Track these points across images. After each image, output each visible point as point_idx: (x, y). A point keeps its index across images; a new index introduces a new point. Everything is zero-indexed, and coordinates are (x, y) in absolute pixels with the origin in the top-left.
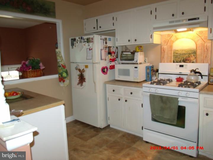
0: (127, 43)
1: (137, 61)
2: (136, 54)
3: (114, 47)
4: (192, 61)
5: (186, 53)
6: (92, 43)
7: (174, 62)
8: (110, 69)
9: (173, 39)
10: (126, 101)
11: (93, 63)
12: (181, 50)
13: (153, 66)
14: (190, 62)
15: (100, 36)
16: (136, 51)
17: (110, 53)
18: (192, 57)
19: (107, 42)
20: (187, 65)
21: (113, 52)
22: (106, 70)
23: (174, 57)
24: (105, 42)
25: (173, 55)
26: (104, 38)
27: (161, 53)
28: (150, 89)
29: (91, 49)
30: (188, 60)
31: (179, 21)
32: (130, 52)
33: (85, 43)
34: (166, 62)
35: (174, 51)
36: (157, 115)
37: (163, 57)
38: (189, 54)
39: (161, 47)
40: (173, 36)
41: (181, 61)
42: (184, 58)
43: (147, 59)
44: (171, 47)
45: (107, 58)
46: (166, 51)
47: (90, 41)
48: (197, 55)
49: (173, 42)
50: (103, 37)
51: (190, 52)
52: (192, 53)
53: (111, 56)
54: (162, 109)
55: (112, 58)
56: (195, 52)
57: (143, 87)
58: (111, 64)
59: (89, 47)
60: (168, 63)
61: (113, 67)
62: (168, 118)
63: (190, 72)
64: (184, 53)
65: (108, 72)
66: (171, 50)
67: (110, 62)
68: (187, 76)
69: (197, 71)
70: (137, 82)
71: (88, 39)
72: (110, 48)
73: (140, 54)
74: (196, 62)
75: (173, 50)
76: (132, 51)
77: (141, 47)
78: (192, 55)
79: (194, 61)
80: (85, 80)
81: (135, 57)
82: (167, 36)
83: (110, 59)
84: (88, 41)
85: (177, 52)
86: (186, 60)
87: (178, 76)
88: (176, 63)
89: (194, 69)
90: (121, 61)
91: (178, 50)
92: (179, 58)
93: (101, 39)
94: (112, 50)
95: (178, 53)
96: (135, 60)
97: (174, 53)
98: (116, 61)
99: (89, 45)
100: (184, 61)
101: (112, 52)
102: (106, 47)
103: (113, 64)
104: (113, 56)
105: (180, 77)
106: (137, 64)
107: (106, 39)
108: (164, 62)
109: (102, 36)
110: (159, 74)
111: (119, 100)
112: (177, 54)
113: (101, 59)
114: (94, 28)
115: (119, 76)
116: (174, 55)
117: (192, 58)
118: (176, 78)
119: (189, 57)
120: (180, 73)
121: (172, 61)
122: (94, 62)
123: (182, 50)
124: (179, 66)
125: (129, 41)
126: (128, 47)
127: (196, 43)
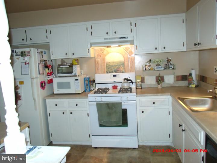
0: (64, 57)
1: (76, 74)
2: (74, 67)
3: (49, 60)
4: (122, 71)
5: (116, 65)
6: (29, 57)
7: (107, 73)
8: (48, 83)
9: (105, 53)
10: (71, 113)
11: (32, 79)
12: (112, 62)
13: (90, 77)
14: (120, 72)
15: (36, 49)
16: (74, 64)
17: (46, 67)
18: (121, 67)
19: (43, 55)
20: (119, 75)
21: (50, 66)
22: (44, 84)
24: (41, 55)
26: (40, 52)
27: (96, 65)
28: (96, 98)
29: (27, 63)
30: (119, 70)
31: (112, 38)
32: (68, 65)
33: (18, 57)
34: (100, 73)
35: (106, 63)
36: (105, 120)
37: (98, 69)
38: (119, 65)
39: (95, 60)
40: (105, 51)
41: (113, 71)
42: (116, 69)
43: (82, 71)
44: (104, 59)
45: (44, 72)
46: (100, 63)
47: (25, 55)
48: (125, 66)
49: (105, 55)
50: (40, 50)
51: (120, 64)
52: (121, 65)
53: (49, 69)
54: (109, 114)
55: (50, 72)
56: (123, 64)
57: (89, 98)
58: (49, 77)
59: (24, 61)
60: (102, 73)
61: (51, 81)
62: (114, 121)
63: (123, 80)
64: (115, 64)
65: (46, 87)
66: (104, 63)
67: (48, 76)
68: (121, 83)
69: (129, 79)
70: (79, 94)
71: (22, 52)
72: (46, 61)
73: (78, 66)
74: (125, 72)
75: (105, 63)
76: (70, 64)
77: (78, 60)
78: (122, 66)
79: (124, 71)
80: (21, 98)
81: (74, 70)
82: (99, 50)
83: (48, 73)
84: (23, 55)
85: (109, 64)
86: (117, 70)
87: (113, 85)
88: (109, 73)
89: (127, 78)
90: (58, 75)
91: (109, 63)
92: (111, 69)
93: (38, 53)
94: (49, 63)
95: (110, 65)
96: (74, 73)
97: (106, 65)
98: (53, 75)
99: (24, 59)
100: (116, 72)
101: (48, 65)
102: (42, 61)
103: (51, 77)
104: (50, 70)
105: (115, 85)
106: (76, 76)
107: (42, 52)
108: (99, 73)
109: (38, 49)
110: (96, 85)
111: (63, 113)
112: (110, 66)
113: (40, 74)
114: (23, 40)
115: (58, 90)
116: (107, 67)
117: (122, 69)
118: (112, 86)
119: (119, 68)
120: (114, 81)
121: (106, 72)
122: (32, 77)
123: (114, 62)
124: (113, 76)
125: (66, 54)
126: (65, 60)
127: (124, 57)
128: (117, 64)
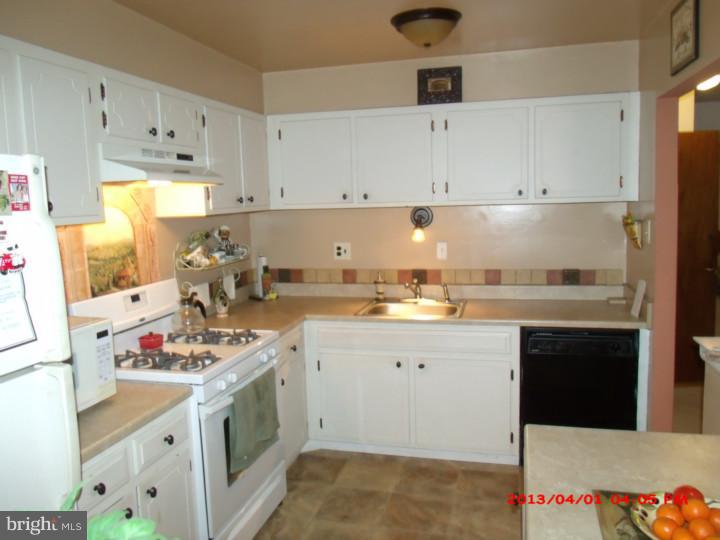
4: (131, 279)
5: (116, 256)
7: (94, 295)
18: (129, 265)
23: (90, 273)
25: (87, 266)
30: (123, 277)
35: (88, 252)
38: (124, 258)
41: (108, 283)
42: (115, 271)
44: (78, 236)
46: (67, 254)
48: (137, 258)
51: (125, 252)
52: (129, 255)
56: (133, 249)
60: (78, 300)
64: (112, 255)
66: (80, 249)
75: (85, 249)
78: (129, 260)
85: (96, 254)
86: (120, 278)
91: (97, 249)
92: (104, 276)
95: (100, 257)
97: (89, 259)
100: (116, 284)
105: (151, 333)
112: (97, 263)
116: (90, 266)
117: (130, 271)
119: (124, 267)
120: (142, 320)
121: (90, 294)
123: (108, 247)
124: (130, 300)
127: (132, 224)
128: (118, 251)
